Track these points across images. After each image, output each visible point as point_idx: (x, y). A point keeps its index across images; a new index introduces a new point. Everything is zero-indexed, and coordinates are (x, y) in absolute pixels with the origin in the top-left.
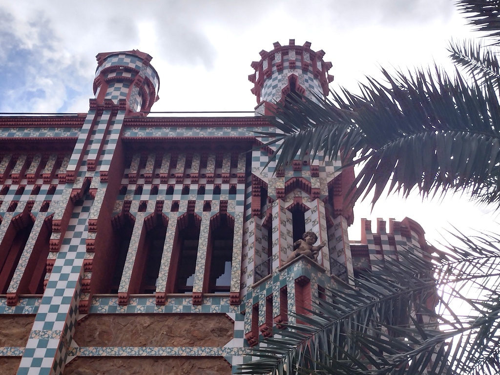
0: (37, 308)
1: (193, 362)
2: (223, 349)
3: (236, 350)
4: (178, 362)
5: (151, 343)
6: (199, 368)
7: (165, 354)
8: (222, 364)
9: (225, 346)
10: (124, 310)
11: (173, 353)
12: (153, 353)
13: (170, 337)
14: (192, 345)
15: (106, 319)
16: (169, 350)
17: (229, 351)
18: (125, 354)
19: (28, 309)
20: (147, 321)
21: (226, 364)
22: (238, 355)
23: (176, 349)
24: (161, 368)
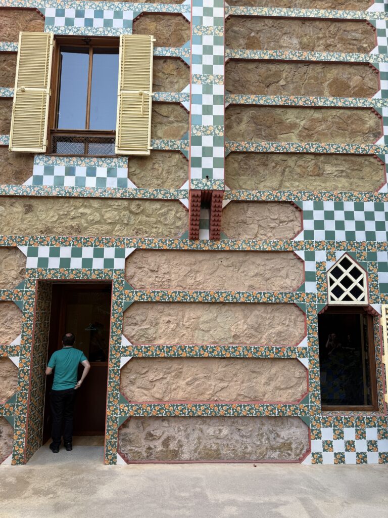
1: (338, 24)
2: (366, 13)
3: (378, 14)
4: (325, 24)
5: (296, 5)
6: (345, 31)
7: (312, 16)
8: (366, 27)
9: (368, 10)
11: (320, 15)
12: (301, 15)
14: (335, 8)
16: (316, 12)
17: (372, 15)
18: (275, 15)
21: (369, 27)
22: (381, 19)
23: (322, 11)
24: (309, 29)
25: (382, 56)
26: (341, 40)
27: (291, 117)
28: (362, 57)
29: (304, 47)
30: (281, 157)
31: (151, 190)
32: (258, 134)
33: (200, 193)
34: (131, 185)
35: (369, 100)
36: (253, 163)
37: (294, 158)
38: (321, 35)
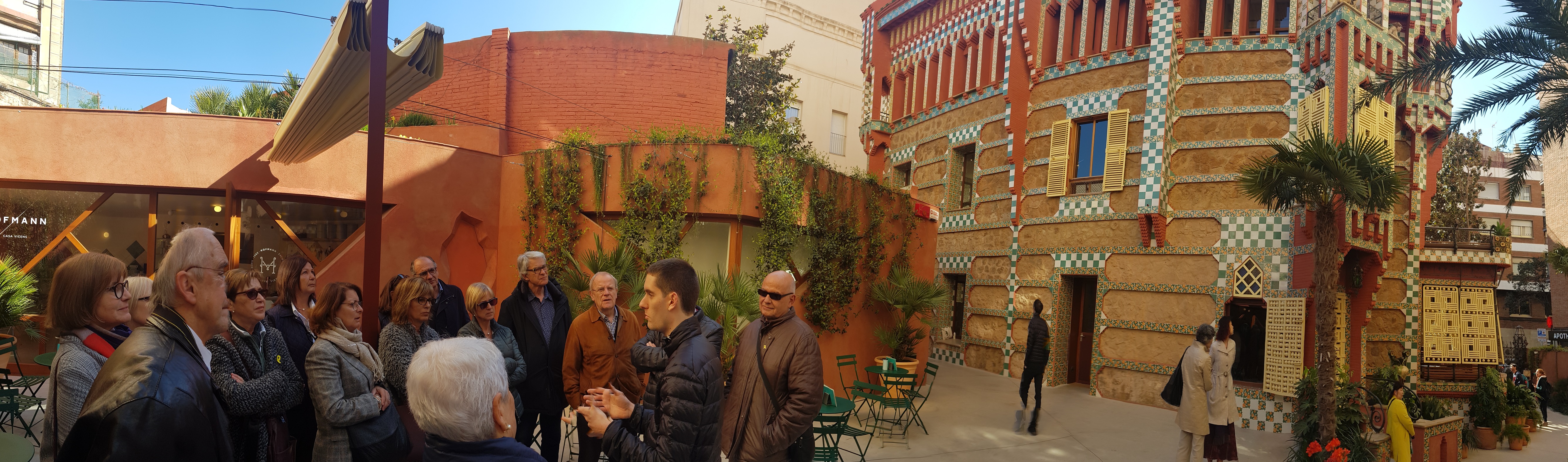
0: (1148, 55)
1: (1263, 84)
2: (1284, 75)
3: (1294, 75)
4: (1252, 84)
5: (1233, 72)
6: (1268, 88)
7: (1243, 80)
8: (1284, 85)
9: (1286, 73)
10: (1209, 49)
11: (1250, 79)
12: (1235, 79)
13: (1246, 68)
14: (1262, 72)
15: (1197, 56)
16: (1247, 77)
17: (1289, 76)
18: (1215, 81)
19: (1142, 56)
20: (1228, 56)
21: (1287, 85)
22: (1295, 79)
23: (1250, 76)
24: (1241, 89)
25: (1293, 106)
26: (1265, 95)
27: (1221, 154)
28: (1277, 108)
29: (1237, 103)
30: (1211, 185)
31: (1123, 214)
32: (1197, 169)
33: (1143, 216)
34: (1111, 211)
35: (1279, 140)
36: (1191, 190)
37: (1220, 185)
38: (1249, 93)
